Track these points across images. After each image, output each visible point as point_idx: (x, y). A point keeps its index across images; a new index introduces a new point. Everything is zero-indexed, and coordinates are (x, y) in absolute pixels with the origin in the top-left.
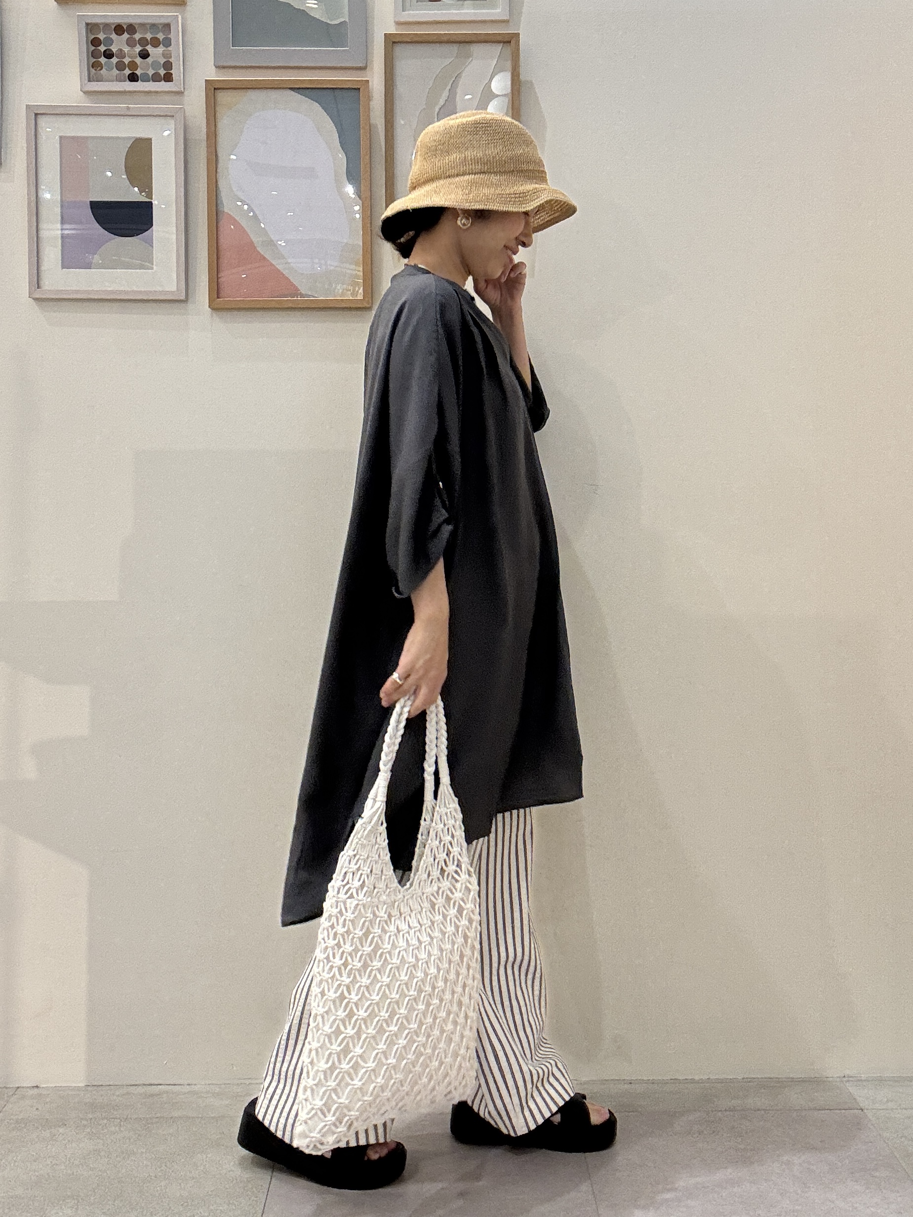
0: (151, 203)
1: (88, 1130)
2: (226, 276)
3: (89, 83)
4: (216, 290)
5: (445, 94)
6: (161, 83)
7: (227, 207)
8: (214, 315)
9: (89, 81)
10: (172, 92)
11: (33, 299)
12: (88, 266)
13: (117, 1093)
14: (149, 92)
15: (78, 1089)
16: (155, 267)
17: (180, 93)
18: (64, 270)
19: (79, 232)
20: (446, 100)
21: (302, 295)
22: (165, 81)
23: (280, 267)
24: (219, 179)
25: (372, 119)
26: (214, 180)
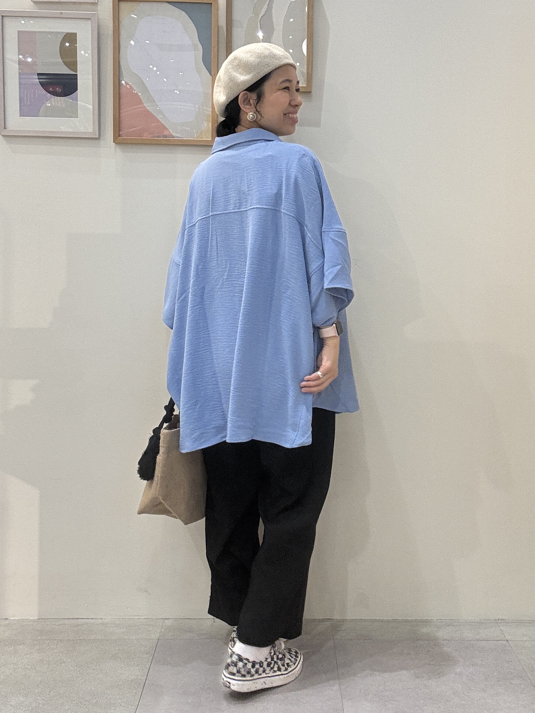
0: (77, 74)
1: (37, 647)
4: (118, 131)
5: (266, 7)
7: (126, 78)
8: (117, 147)
10: (90, 3)
11: (2, 136)
12: (38, 115)
13: (57, 624)
14: (75, 3)
15: (34, 620)
16: (79, 117)
17: (95, 4)
18: (21, 117)
20: (266, 11)
21: (173, 137)
23: (159, 118)
24: (121, 60)
25: (219, 23)
26: (117, 60)
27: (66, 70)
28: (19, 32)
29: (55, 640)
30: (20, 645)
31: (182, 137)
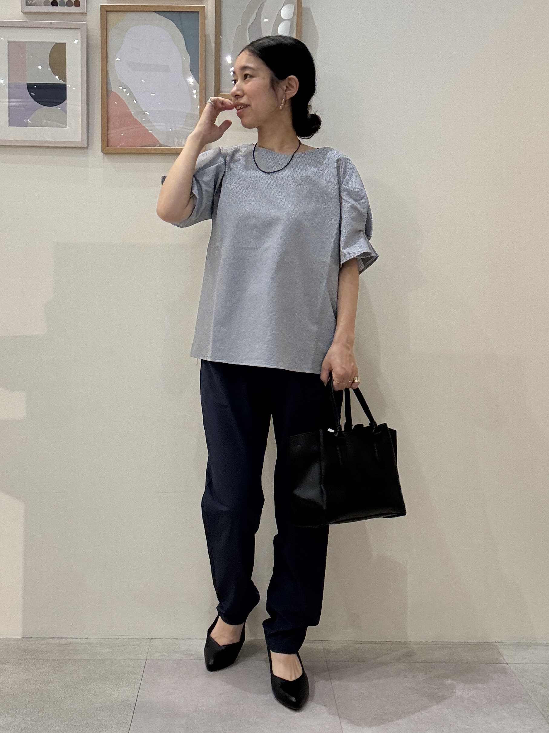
0: (66, 85)
1: (23, 667)
2: (113, 134)
3: (27, 7)
4: (106, 142)
5: (254, 15)
6: (72, 7)
7: (114, 88)
8: (105, 157)
9: (26, 6)
10: (80, 13)
12: (26, 125)
13: (41, 643)
14: (64, 13)
15: (18, 640)
16: (67, 127)
17: (84, 14)
18: (10, 127)
19: (21, 104)
20: (254, 20)
21: (161, 145)
22: (75, 6)
23: (146, 128)
24: (109, 70)
25: (207, 32)
26: (106, 69)
27: (56, 80)
28: (9, 42)
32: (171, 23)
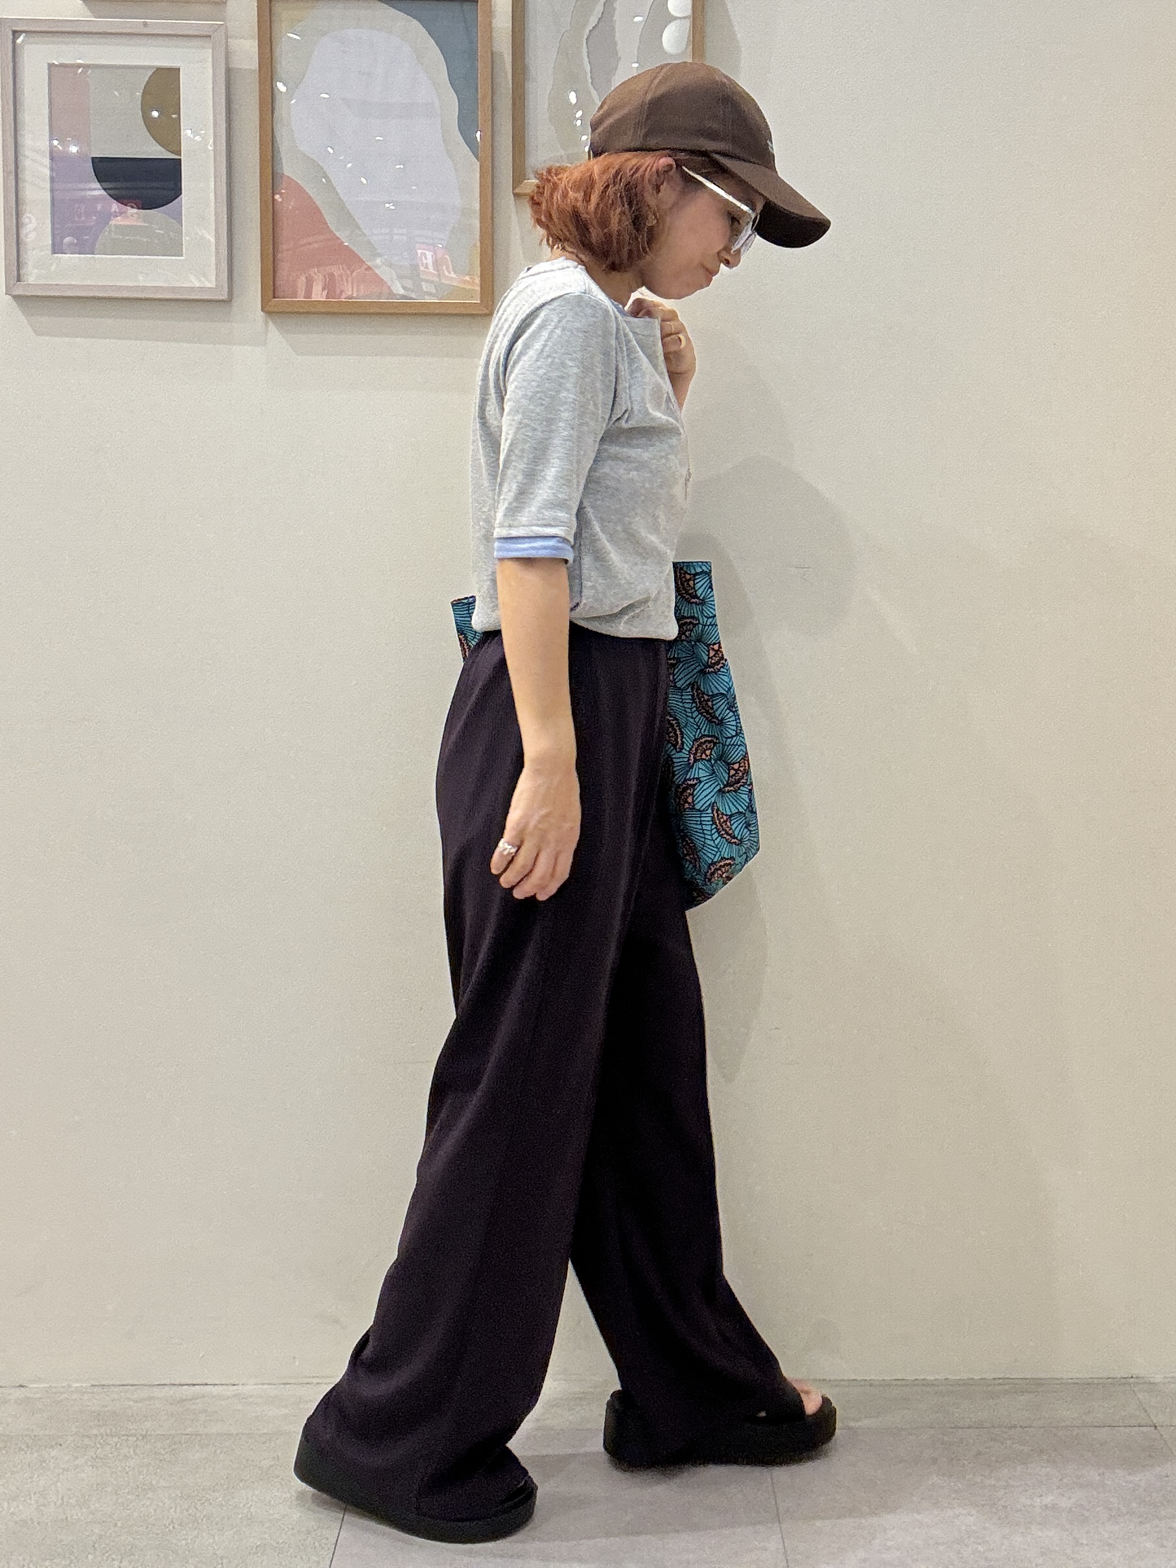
0: (180, 160)
1: (92, 1453)
4: (272, 286)
7: (289, 168)
8: (270, 322)
10: (210, 2)
11: (14, 297)
12: (91, 250)
13: (135, 1397)
14: (175, 1)
16: (185, 253)
17: (220, 4)
18: (56, 255)
20: (599, 19)
21: (393, 296)
23: (362, 257)
24: (277, 128)
25: (495, 45)
26: (269, 128)
27: (154, 150)
28: (51, 66)
29: (131, 1435)
30: (52, 1447)
31: (414, 296)
32: (415, 22)
